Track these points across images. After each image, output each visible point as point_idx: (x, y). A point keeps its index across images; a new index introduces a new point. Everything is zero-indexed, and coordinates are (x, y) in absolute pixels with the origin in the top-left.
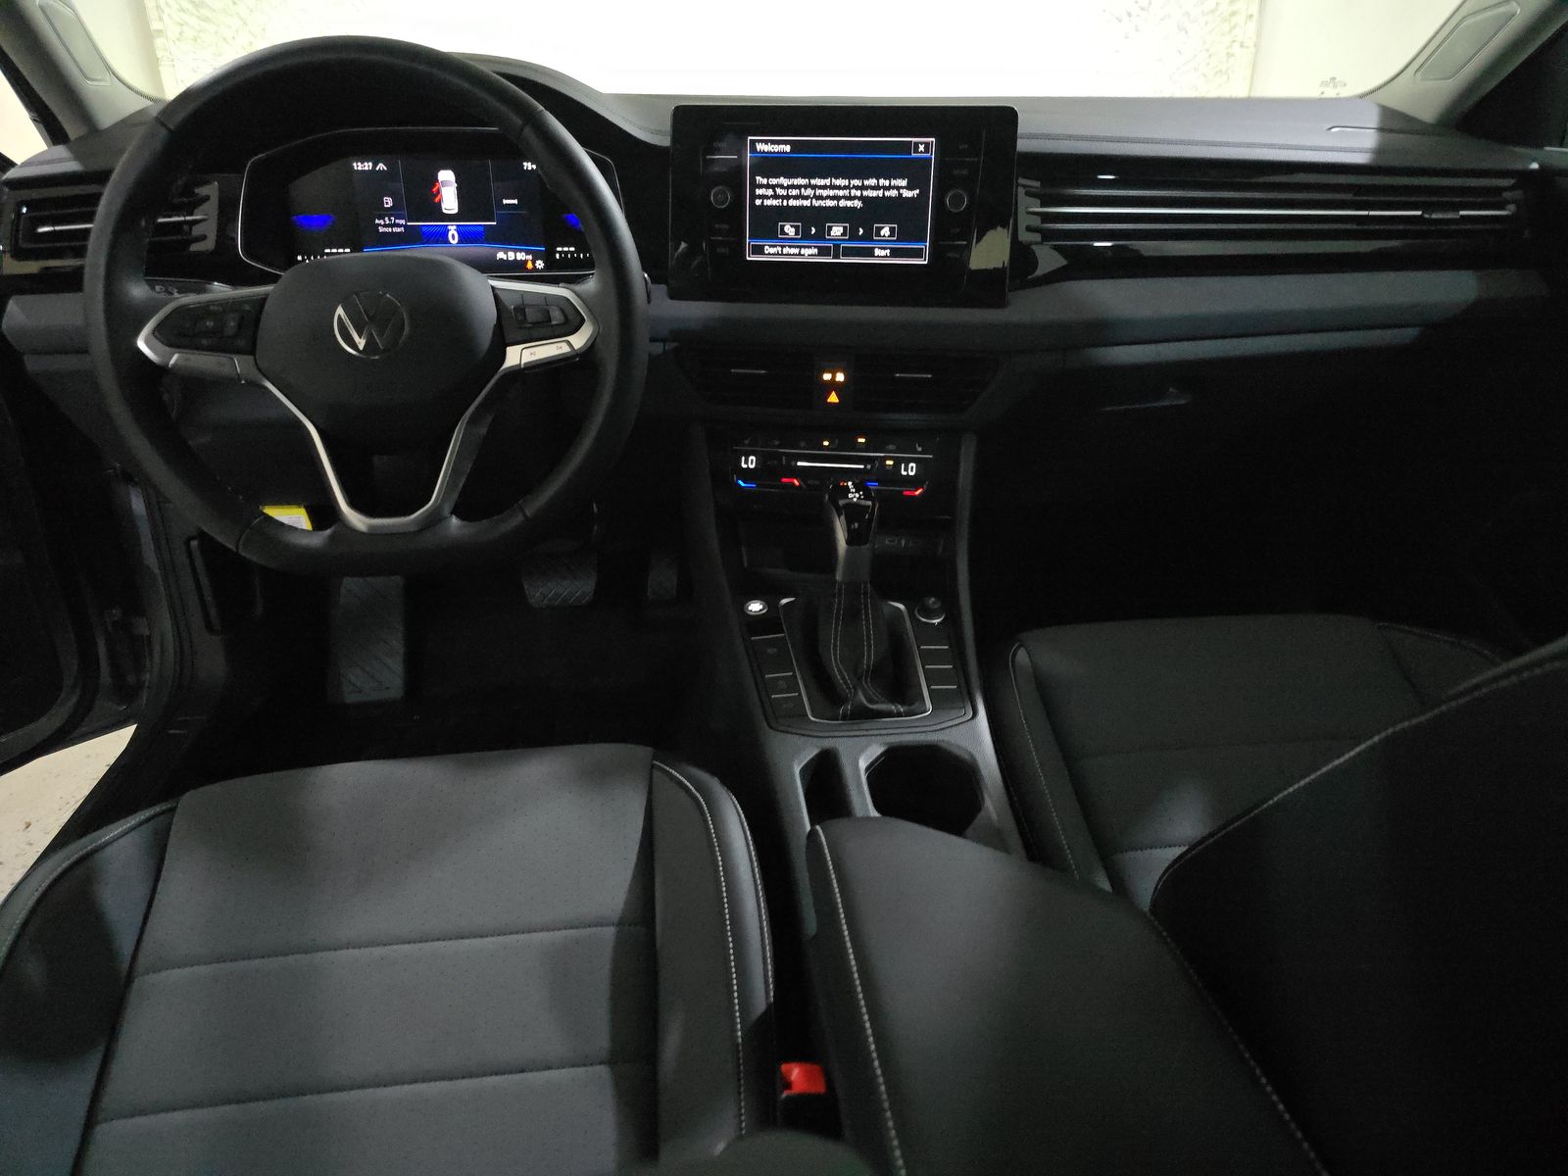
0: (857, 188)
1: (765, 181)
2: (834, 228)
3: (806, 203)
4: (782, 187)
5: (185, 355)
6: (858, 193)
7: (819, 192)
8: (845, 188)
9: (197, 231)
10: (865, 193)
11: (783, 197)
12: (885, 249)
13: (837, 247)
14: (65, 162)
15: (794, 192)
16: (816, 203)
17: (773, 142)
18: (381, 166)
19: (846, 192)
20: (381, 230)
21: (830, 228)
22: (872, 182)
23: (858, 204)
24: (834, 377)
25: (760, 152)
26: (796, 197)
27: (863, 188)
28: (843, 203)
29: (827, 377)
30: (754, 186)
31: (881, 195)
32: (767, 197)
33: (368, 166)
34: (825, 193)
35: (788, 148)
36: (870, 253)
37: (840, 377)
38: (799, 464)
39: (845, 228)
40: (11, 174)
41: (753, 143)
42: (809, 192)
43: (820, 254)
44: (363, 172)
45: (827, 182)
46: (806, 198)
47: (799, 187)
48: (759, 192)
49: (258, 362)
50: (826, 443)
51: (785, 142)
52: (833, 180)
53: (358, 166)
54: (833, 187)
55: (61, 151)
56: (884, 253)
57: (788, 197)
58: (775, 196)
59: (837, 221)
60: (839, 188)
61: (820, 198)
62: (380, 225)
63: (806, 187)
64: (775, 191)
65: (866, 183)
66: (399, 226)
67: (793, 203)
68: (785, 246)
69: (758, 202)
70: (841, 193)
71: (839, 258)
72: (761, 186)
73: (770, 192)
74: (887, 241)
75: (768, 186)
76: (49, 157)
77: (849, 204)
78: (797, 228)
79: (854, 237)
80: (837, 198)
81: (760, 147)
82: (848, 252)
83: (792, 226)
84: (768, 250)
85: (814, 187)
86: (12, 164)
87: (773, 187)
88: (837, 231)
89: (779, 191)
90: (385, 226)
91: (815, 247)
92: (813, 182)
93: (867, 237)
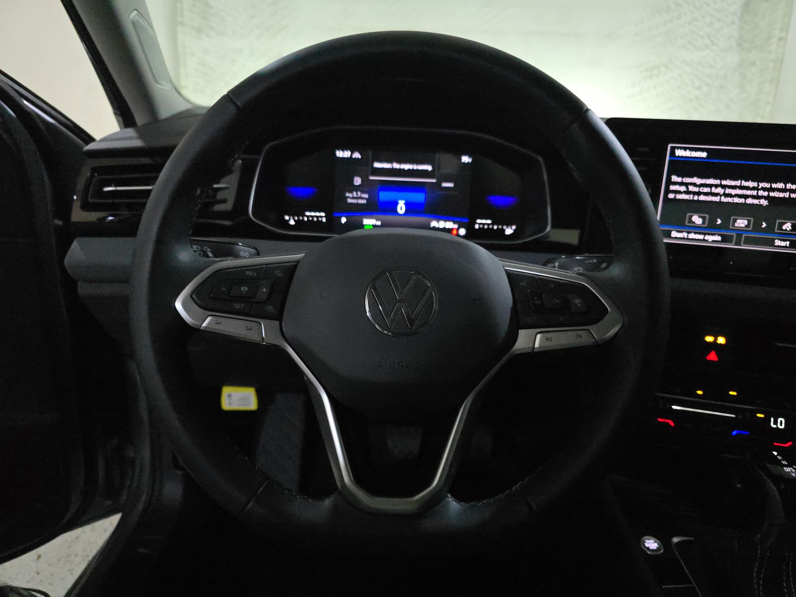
0: (764, 189)
1: (679, 180)
2: (738, 221)
3: (717, 199)
4: (694, 185)
5: (215, 318)
6: (766, 194)
7: (728, 191)
8: (754, 189)
9: (220, 196)
10: (772, 194)
11: (694, 193)
12: (784, 240)
13: (739, 236)
14: (132, 140)
15: (706, 190)
16: (724, 199)
17: (692, 149)
18: (357, 155)
19: (754, 193)
20: (349, 201)
21: (735, 221)
22: (780, 185)
23: (764, 202)
24: (716, 339)
25: (679, 157)
26: (706, 194)
27: (771, 189)
28: (750, 201)
29: (709, 339)
30: (669, 182)
31: (788, 196)
32: (679, 192)
33: (347, 154)
34: (733, 192)
35: (704, 155)
36: (771, 243)
37: (721, 340)
38: (674, 407)
39: (749, 221)
40: (91, 146)
41: (673, 149)
42: (720, 190)
43: (723, 241)
44: (343, 158)
45: (738, 183)
46: (716, 195)
47: (710, 186)
48: (672, 188)
49: (284, 329)
50: (700, 392)
51: (702, 150)
52: (743, 182)
53: (340, 154)
54: (742, 188)
55: (130, 132)
56: (783, 244)
57: (699, 194)
58: (688, 192)
59: (742, 215)
60: (747, 188)
61: (730, 195)
62: (349, 197)
63: (716, 186)
64: (688, 188)
65: (774, 186)
66: (362, 198)
67: (702, 198)
68: (691, 232)
69: (671, 196)
70: (749, 193)
71: (740, 245)
72: (675, 183)
73: (683, 189)
74: (789, 234)
75: (681, 184)
76: (120, 136)
77: (756, 202)
78: (704, 218)
79: (757, 227)
80: (746, 197)
81: (679, 153)
82: (748, 241)
83: (700, 217)
84: (674, 234)
85: (724, 187)
86: (93, 140)
87: (687, 185)
88: (741, 223)
89: (691, 188)
90: (353, 198)
91: (719, 235)
92: (724, 182)
93: (770, 229)
